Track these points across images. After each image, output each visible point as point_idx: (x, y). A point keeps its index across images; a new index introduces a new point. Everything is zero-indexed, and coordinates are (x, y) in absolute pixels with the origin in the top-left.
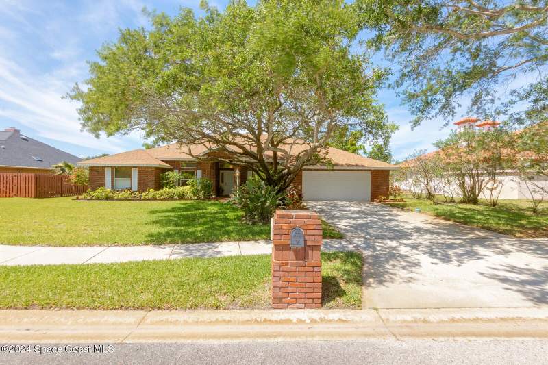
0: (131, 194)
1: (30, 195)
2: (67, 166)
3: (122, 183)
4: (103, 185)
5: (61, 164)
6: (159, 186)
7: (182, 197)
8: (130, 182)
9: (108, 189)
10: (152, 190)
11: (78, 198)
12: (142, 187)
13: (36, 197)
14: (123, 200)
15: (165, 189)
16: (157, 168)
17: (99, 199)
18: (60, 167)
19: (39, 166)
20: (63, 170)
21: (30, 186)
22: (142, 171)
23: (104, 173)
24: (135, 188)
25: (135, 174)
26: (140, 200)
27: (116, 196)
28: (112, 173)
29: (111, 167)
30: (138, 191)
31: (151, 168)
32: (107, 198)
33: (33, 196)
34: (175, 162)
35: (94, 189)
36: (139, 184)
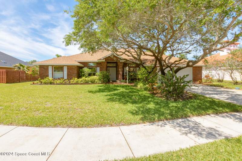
0: (64, 81)
1: (3, 81)
2: (21, 65)
3: (58, 74)
4: (48, 76)
5: (17, 65)
6: (79, 76)
7: (93, 82)
8: (63, 74)
9: (50, 78)
10: (76, 79)
11: (34, 83)
12: (70, 77)
13: (7, 83)
14: (60, 84)
15: (84, 78)
16: (78, 66)
17: (45, 83)
18: (17, 66)
19: (5, 66)
20: (20, 68)
21: (3, 76)
22: (70, 68)
23: (48, 69)
24: (66, 77)
25: (65, 69)
26: (70, 84)
27: (55, 82)
28: (52, 69)
29: (52, 66)
30: (68, 79)
31: (75, 66)
32: (51, 83)
33: (5, 82)
34: (85, 63)
35: (42, 78)
36: (68, 75)
